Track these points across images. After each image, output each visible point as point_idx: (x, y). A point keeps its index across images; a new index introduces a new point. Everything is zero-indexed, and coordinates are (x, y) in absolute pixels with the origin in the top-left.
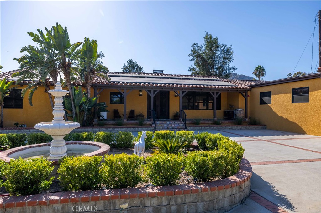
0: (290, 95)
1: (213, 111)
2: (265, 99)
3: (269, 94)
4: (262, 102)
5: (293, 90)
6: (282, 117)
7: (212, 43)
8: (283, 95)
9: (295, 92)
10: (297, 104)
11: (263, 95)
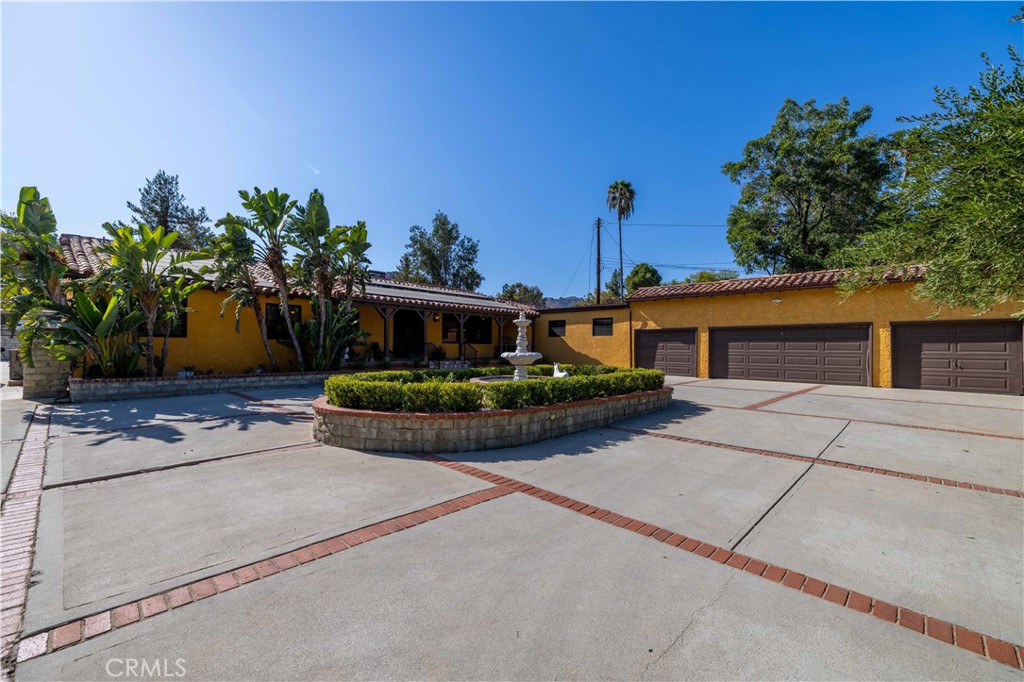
0: (590, 326)
1: (457, 345)
2: (557, 330)
3: (562, 324)
4: (552, 334)
5: (594, 320)
6: (579, 353)
7: (446, 230)
8: (581, 326)
9: (596, 323)
10: (599, 337)
11: (553, 324)
